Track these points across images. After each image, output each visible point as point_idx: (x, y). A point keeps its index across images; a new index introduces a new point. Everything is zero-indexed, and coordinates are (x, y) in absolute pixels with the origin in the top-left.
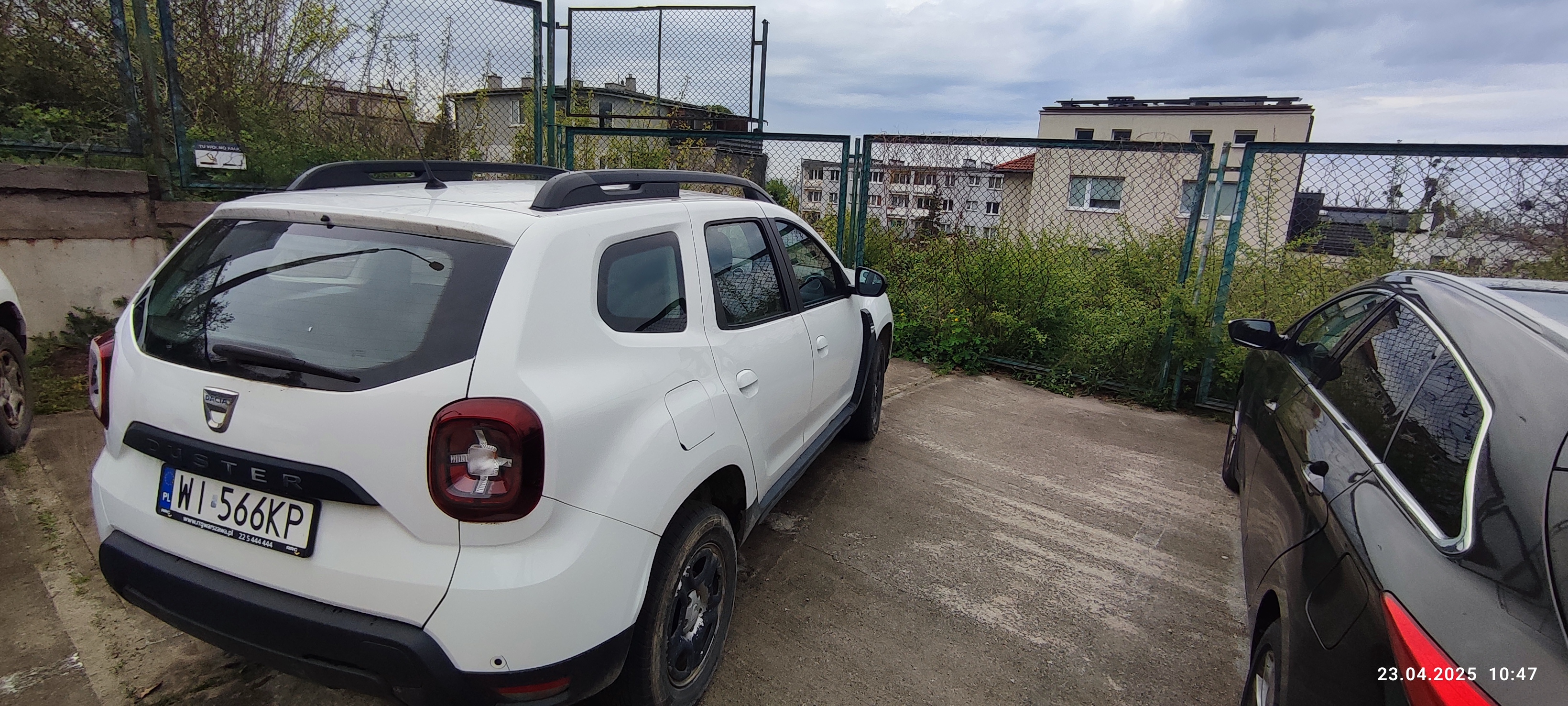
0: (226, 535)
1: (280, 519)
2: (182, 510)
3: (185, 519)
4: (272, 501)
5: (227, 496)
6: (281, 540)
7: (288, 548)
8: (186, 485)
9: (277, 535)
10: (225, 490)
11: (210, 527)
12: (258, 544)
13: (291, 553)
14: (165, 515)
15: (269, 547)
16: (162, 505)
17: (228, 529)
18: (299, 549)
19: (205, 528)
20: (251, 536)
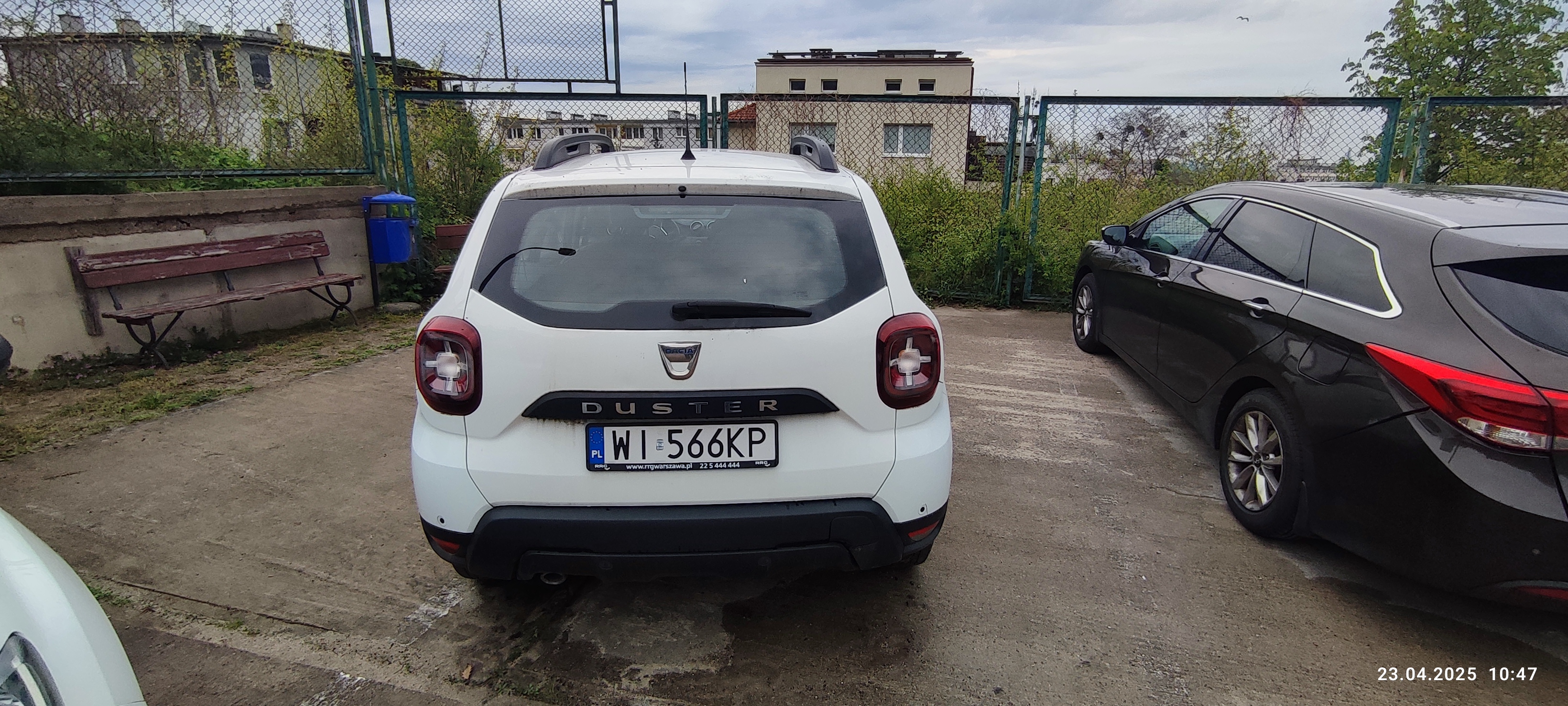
0: (685, 469)
1: (742, 443)
2: (622, 460)
3: (628, 467)
4: (729, 430)
5: (675, 437)
6: (747, 458)
7: (756, 463)
8: (621, 439)
9: (741, 455)
10: (671, 432)
11: (662, 467)
12: (723, 468)
13: (762, 466)
14: (602, 470)
15: (737, 468)
16: (593, 464)
17: (685, 464)
18: (769, 462)
19: (655, 470)
20: (714, 464)
